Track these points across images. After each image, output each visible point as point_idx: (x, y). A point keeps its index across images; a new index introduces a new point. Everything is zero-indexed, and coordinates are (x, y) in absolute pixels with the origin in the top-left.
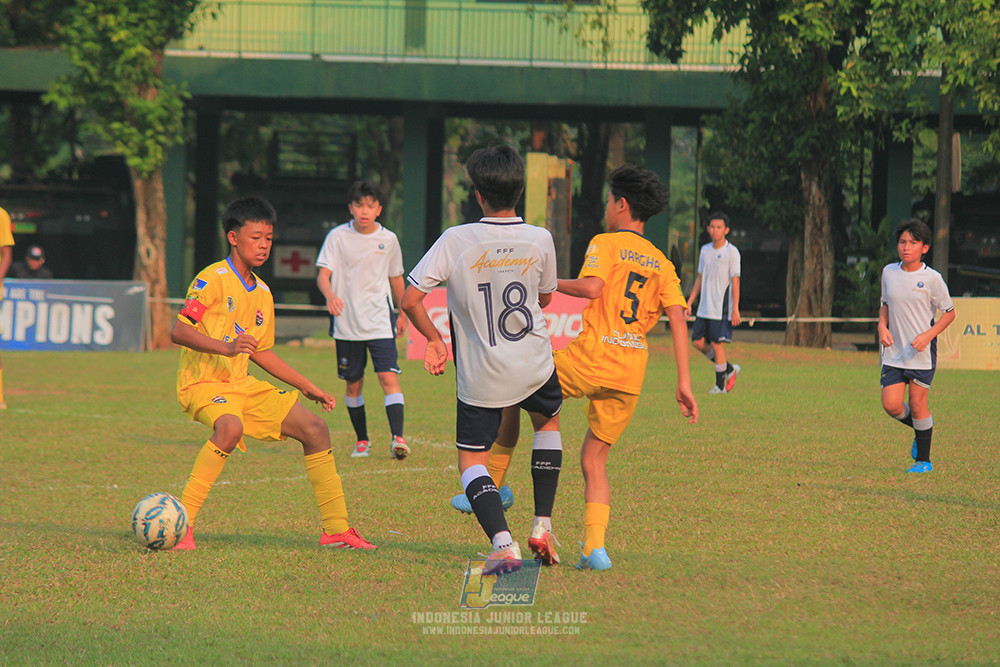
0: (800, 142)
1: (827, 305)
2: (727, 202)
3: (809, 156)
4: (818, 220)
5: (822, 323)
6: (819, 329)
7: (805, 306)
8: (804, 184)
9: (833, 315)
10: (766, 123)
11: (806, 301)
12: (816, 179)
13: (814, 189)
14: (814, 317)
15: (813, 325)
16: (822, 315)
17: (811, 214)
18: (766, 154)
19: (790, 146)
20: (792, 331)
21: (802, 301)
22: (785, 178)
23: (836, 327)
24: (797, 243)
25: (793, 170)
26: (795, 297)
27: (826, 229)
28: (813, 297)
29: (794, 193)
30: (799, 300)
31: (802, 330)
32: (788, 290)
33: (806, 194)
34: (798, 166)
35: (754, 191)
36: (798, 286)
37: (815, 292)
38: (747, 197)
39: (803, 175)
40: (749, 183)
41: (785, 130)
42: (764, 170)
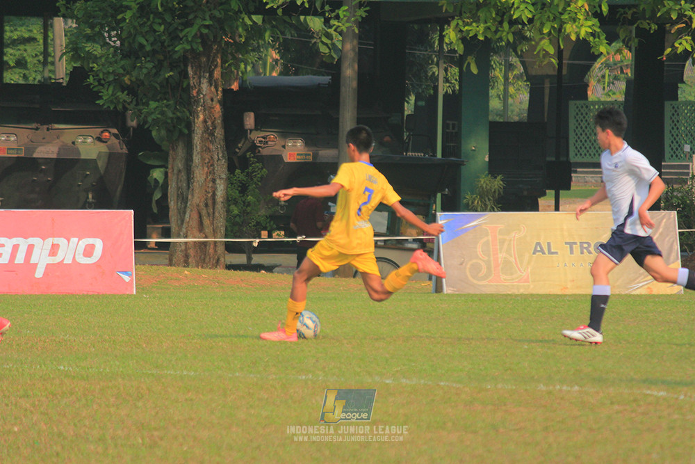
0: (191, 32)
1: (221, 222)
2: (100, 102)
3: (199, 48)
4: (209, 123)
5: (215, 244)
7: (194, 222)
8: (192, 82)
11: (195, 216)
12: (207, 76)
13: (205, 86)
15: (205, 244)
16: (215, 235)
17: (201, 117)
18: (148, 47)
19: (175, 38)
20: (179, 255)
21: (191, 217)
23: (230, 248)
24: (181, 151)
25: (180, 65)
26: (182, 212)
27: (219, 133)
28: (204, 212)
29: (182, 95)
30: (187, 216)
31: (191, 252)
32: (173, 204)
33: (194, 93)
34: (184, 60)
35: (131, 90)
36: (183, 199)
37: (206, 205)
38: (123, 96)
39: (189, 71)
40: (126, 80)
41: (167, 17)
42: (146, 65)
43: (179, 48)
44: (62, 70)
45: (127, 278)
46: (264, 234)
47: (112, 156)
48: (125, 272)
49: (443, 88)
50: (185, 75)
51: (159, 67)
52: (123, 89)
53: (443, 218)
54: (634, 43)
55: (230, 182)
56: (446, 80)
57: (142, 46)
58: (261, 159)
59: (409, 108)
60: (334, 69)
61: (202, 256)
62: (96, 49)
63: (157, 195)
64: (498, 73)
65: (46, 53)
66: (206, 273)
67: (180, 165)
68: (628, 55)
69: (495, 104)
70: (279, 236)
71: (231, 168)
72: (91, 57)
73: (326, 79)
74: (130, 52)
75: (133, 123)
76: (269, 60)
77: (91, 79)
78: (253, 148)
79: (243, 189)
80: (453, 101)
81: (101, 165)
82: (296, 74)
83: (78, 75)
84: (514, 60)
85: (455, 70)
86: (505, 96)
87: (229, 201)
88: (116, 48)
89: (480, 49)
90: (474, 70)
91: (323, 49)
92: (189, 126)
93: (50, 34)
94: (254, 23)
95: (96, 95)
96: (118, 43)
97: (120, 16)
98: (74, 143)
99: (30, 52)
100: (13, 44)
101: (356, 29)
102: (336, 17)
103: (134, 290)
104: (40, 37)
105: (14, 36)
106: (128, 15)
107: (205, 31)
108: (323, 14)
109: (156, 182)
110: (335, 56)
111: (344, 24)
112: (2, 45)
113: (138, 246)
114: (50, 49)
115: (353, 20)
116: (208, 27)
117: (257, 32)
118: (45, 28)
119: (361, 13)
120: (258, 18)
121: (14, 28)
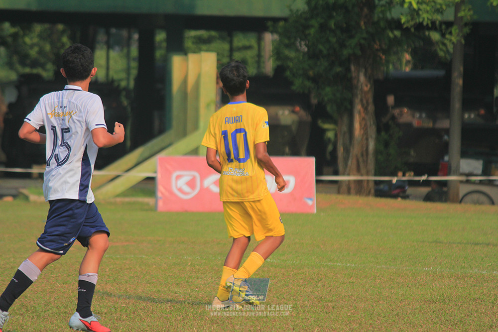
0: (353, 42)
1: (371, 165)
2: (294, 88)
3: (359, 53)
4: (365, 102)
5: (368, 181)
6: (365, 184)
7: (354, 166)
8: (354, 74)
9: (376, 175)
10: (323, 28)
11: (355, 162)
12: (364, 70)
13: (362, 78)
14: (362, 175)
15: (361, 182)
16: (368, 174)
17: (359, 97)
18: (325, 52)
19: (342, 45)
20: (344, 188)
21: (352, 163)
22: (338, 69)
24: (346, 119)
25: (346, 63)
26: (346, 160)
27: (371, 108)
28: (361, 160)
29: (347, 83)
30: (350, 163)
31: (352, 186)
32: (340, 154)
33: (355, 82)
34: (348, 60)
35: (315, 80)
36: (347, 151)
37: (362, 155)
38: (308, 84)
39: (353, 68)
40: (311, 73)
41: (338, 32)
42: (324, 64)
43: (346, 52)
44: (269, 67)
45: (310, 202)
46: (400, 174)
47: (301, 123)
48: (310, 198)
50: (348, 70)
51: (332, 64)
52: (308, 79)
55: (377, 140)
57: (321, 51)
58: (399, 125)
59: (497, 91)
60: (447, 66)
61: (359, 188)
62: (292, 54)
63: (330, 148)
65: (259, 56)
66: (362, 200)
67: (345, 128)
70: (410, 176)
71: (379, 131)
72: (287, 58)
73: (440, 73)
74: (313, 55)
75: (314, 101)
76: (404, 61)
77: (288, 73)
78: (393, 118)
79: (386, 145)
81: (294, 128)
82: (423, 68)
83: (279, 70)
87: (377, 152)
88: (304, 54)
91: (441, 54)
92: (351, 103)
93: (263, 43)
94: (395, 36)
95: (292, 83)
96: (306, 49)
97: (307, 32)
98: (277, 115)
99: (250, 55)
100: (240, 49)
101: (463, 41)
102: (451, 33)
103: (315, 211)
104: (255, 45)
105: (240, 44)
106: (312, 31)
107: (362, 41)
108: (441, 31)
109: (329, 140)
110: (448, 57)
111: (455, 37)
112: (231, 50)
113: (318, 182)
114: (263, 53)
115: (461, 34)
116: (365, 39)
117: (396, 42)
118: (260, 40)
119: (467, 30)
120: (397, 33)
121: (240, 40)
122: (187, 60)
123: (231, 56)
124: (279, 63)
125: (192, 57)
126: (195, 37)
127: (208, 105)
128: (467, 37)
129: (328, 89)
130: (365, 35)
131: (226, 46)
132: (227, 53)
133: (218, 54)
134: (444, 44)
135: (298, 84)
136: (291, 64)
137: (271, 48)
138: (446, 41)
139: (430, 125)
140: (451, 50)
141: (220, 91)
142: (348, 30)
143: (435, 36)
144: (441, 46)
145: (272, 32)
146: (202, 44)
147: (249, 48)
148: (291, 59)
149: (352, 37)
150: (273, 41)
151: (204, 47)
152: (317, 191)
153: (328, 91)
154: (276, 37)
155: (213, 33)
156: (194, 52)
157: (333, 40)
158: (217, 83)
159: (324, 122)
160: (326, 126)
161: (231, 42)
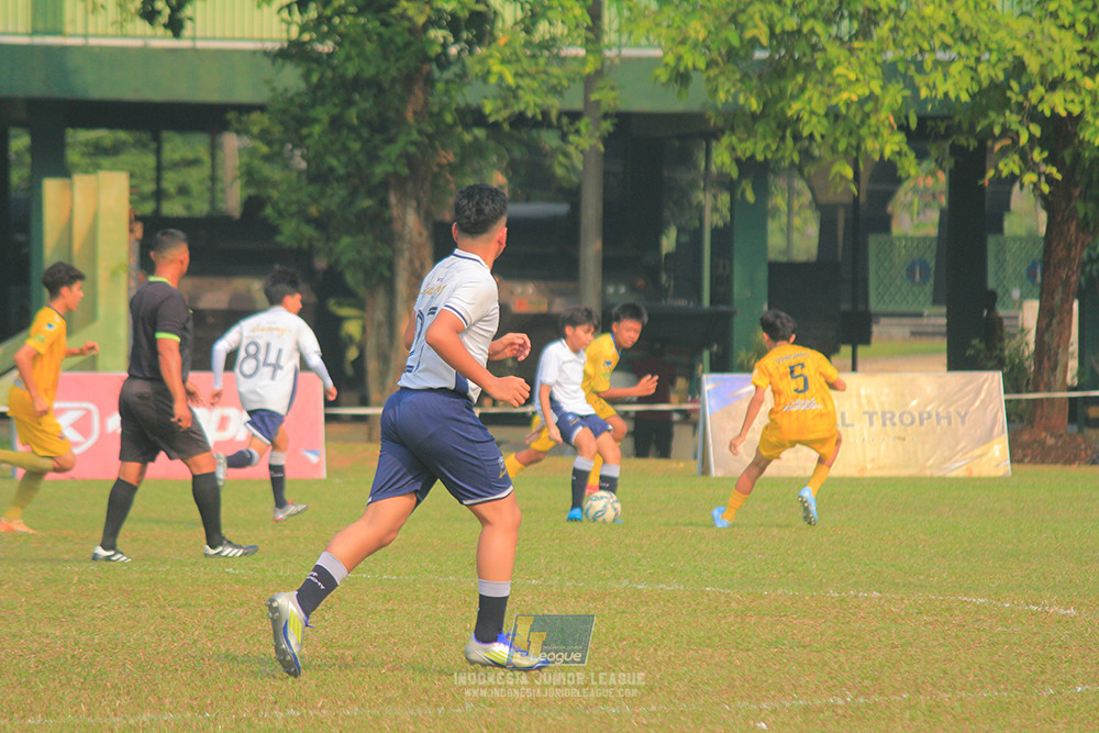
0: (393, 150)
2: (280, 239)
3: (405, 171)
4: (417, 264)
8: (395, 212)
10: (336, 123)
12: (414, 204)
13: (412, 219)
17: (407, 254)
18: (340, 169)
19: (373, 157)
22: (366, 203)
24: (381, 299)
25: (380, 190)
26: (383, 376)
29: (382, 228)
32: (372, 366)
33: (397, 226)
34: (385, 185)
35: (320, 223)
36: (384, 359)
38: (309, 231)
39: (393, 199)
40: (313, 211)
41: (365, 133)
42: (338, 193)
43: (380, 170)
44: (233, 199)
45: (313, 458)
48: (313, 451)
49: (712, 220)
50: (384, 203)
51: (354, 194)
52: (309, 220)
53: (710, 383)
54: (949, 163)
56: (714, 209)
57: (332, 169)
59: (668, 242)
60: (573, 195)
62: (273, 172)
63: (352, 354)
64: (779, 200)
65: (213, 178)
67: (380, 315)
68: (943, 178)
69: (775, 240)
72: (267, 182)
73: (561, 209)
74: (318, 176)
75: (321, 263)
77: (269, 211)
80: (723, 237)
82: (528, 200)
83: (253, 205)
84: (800, 184)
85: (725, 198)
86: (788, 231)
88: (300, 173)
89: (756, 171)
90: (750, 197)
91: (559, 171)
92: (391, 267)
93: (220, 154)
94: (476, 139)
95: (275, 230)
96: (303, 165)
97: (305, 131)
98: (249, 291)
99: (196, 177)
100: (176, 166)
101: (602, 148)
102: (577, 132)
103: (324, 474)
104: (206, 158)
105: (177, 157)
106: (317, 129)
107: (412, 149)
108: (559, 127)
109: (350, 339)
110: (575, 179)
111: (587, 140)
112: (159, 168)
113: (329, 418)
114: (220, 173)
115: (597, 134)
116: (414, 143)
117: (477, 149)
118: (214, 149)
119: (607, 126)
120: (480, 133)
121: (177, 146)
122: (71, 187)
123: (158, 180)
124: (252, 191)
125: (80, 181)
126: (86, 144)
127: (114, 274)
128: (607, 140)
129: (346, 241)
130: (415, 136)
131: (151, 160)
132: (151, 174)
133: (132, 176)
134: (566, 155)
135: (290, 232)
136: (275, 194)
137: (237, 162)
138: (571, 149)
139: (543, 308)
140: (580, 166)
141: (136, 246)
142: (382, 127)
143: (549, 139)
144: (561, 158)
145: (238, 132)
146: (100, 154)
147: (195, 162)
148: (274, 185)
149: (391, 141)
150: (241, 151)
151: (105, 161)
152: (328, 438)
153: (346, 246)
154: (246, 141)
155: (122, 135)
156: (86, 172)
157: (356, 146)
158: (131, 231)
159: (340, 305)
160: (344, 311)
161: (158, 152)
